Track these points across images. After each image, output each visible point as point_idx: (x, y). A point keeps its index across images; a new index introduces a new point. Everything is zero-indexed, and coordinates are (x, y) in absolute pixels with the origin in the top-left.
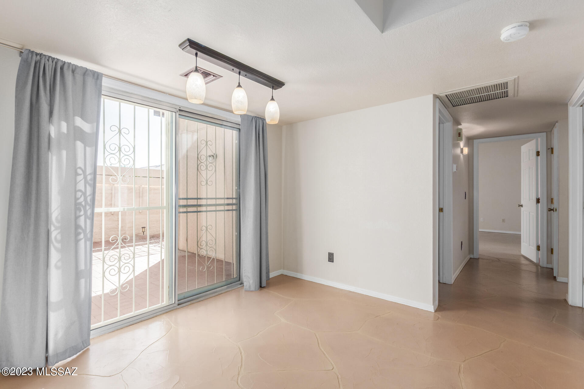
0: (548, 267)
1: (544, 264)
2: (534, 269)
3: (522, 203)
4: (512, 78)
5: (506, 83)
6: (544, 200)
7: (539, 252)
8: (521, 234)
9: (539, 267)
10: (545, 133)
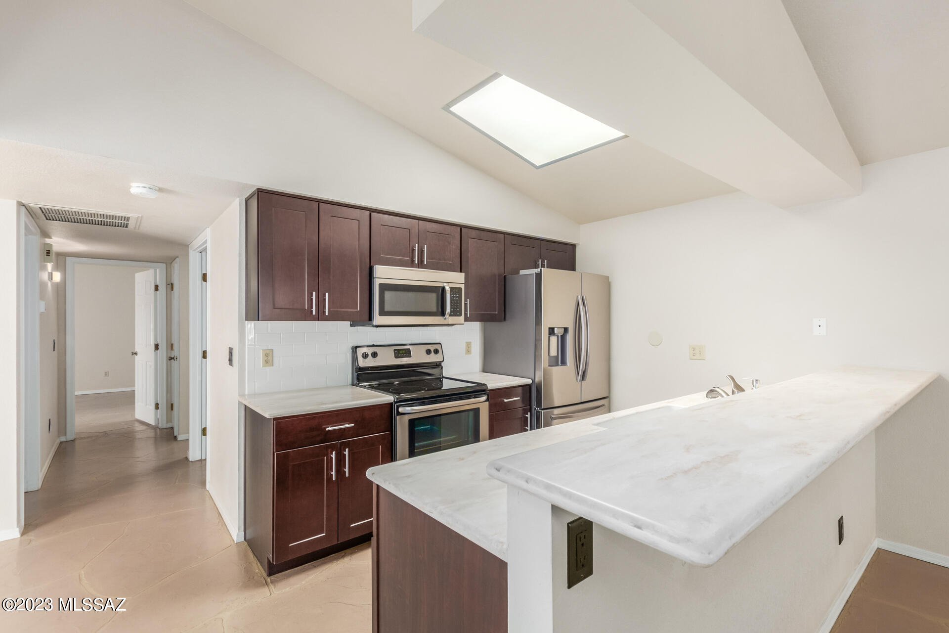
0: (168, 427)
1: (163, 424)
2: (151, 434)
3: (137, 350)
4: (136, 215)
5: (128, 217)
6: (163, 347)
7: (158, 411)
8: (134, 391)
9: (158, 430)
10: (165, 264)
